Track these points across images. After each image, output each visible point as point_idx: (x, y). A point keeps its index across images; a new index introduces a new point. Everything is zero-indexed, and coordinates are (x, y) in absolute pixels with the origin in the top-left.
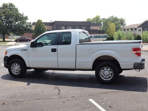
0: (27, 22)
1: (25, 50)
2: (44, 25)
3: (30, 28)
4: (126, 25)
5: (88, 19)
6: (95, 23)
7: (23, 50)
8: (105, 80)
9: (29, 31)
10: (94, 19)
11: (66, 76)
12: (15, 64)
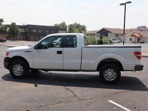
0: (2, 24)
1: (28, 51)
2: (17, 27)
3: (5, 30)
4: (87, 31)
5: (56, 24)
6: (61, 28)
7: (26, 51)
8: (109, 80)
9: (5, 32)
10: (61, 24)
11: (65, 75)
12: (17, 66)
